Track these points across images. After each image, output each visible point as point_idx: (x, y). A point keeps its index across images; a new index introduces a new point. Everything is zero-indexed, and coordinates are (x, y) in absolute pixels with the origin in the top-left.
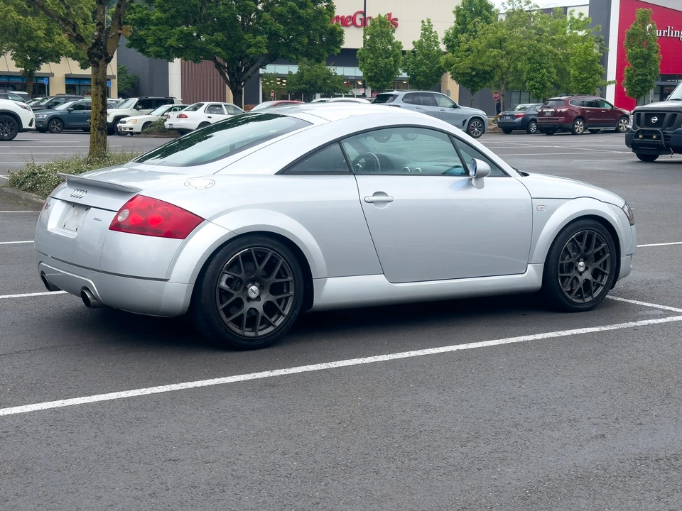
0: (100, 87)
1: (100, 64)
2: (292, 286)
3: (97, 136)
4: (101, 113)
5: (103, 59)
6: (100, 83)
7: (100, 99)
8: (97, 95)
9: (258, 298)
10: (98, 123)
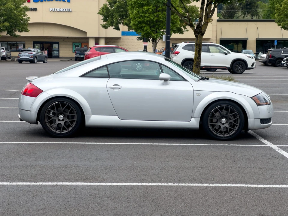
0: (198, 46)
1: (199, 36)
2: (76, 117)
3: (195, 69)
4: (198, 58)
5: (200, 34)
6: (198, 45)
7: (197, 52)
8: (196, 50)
9: (63, 120)
10: (196, 63)
